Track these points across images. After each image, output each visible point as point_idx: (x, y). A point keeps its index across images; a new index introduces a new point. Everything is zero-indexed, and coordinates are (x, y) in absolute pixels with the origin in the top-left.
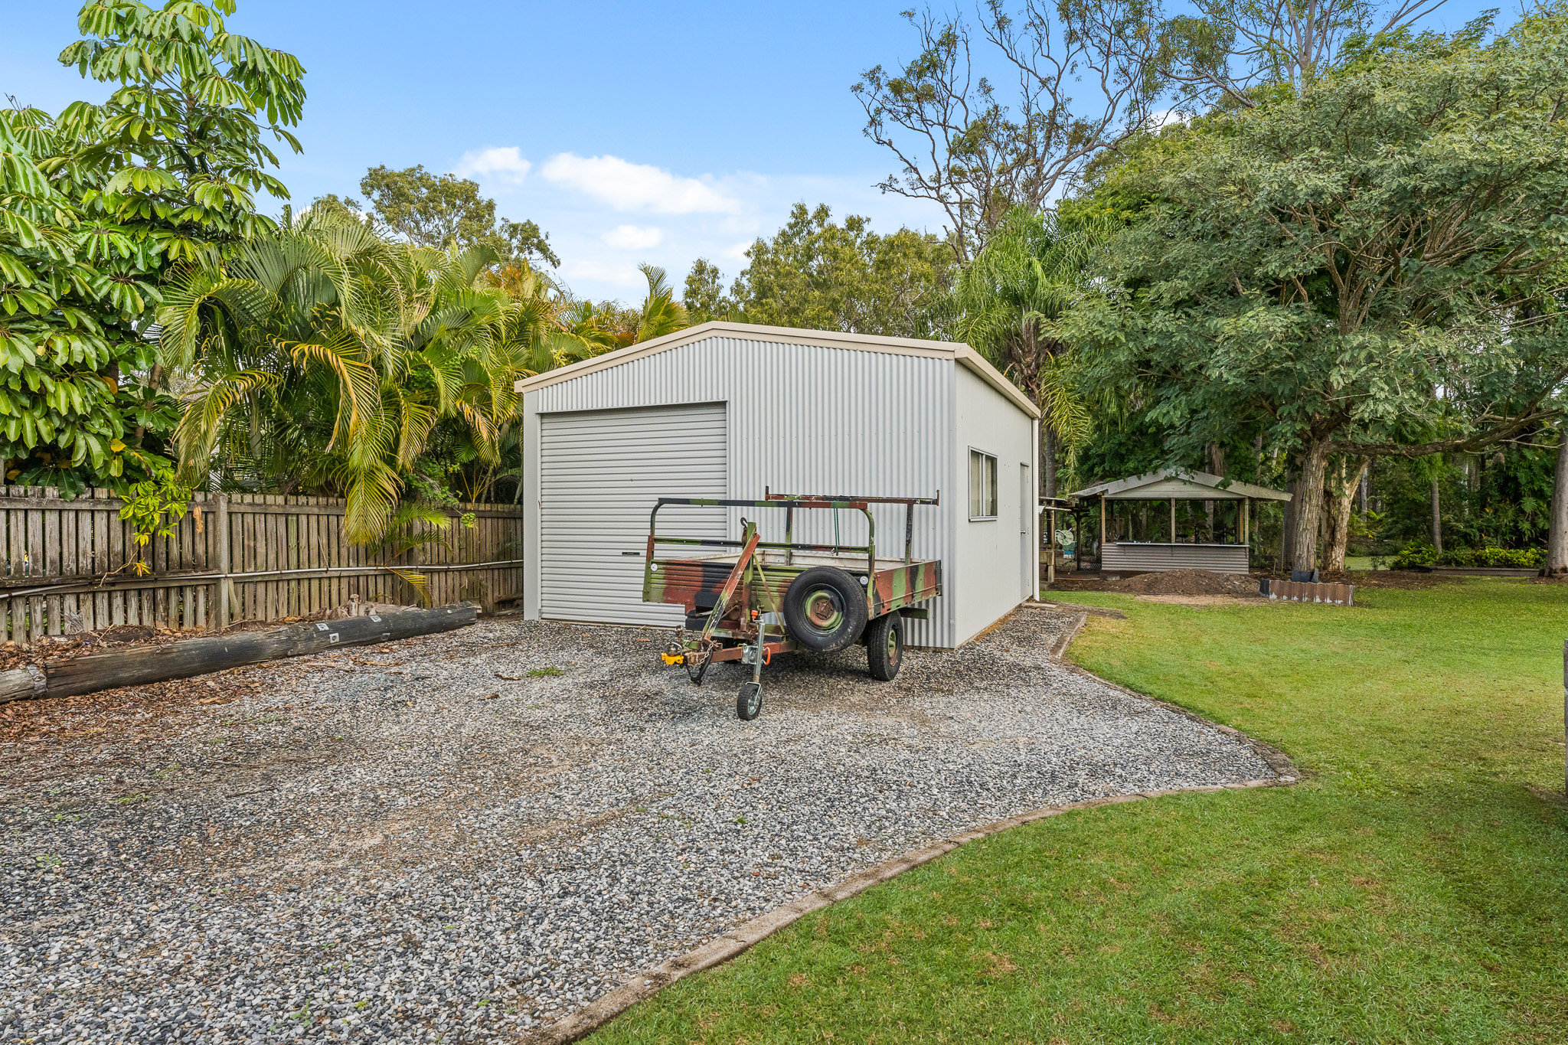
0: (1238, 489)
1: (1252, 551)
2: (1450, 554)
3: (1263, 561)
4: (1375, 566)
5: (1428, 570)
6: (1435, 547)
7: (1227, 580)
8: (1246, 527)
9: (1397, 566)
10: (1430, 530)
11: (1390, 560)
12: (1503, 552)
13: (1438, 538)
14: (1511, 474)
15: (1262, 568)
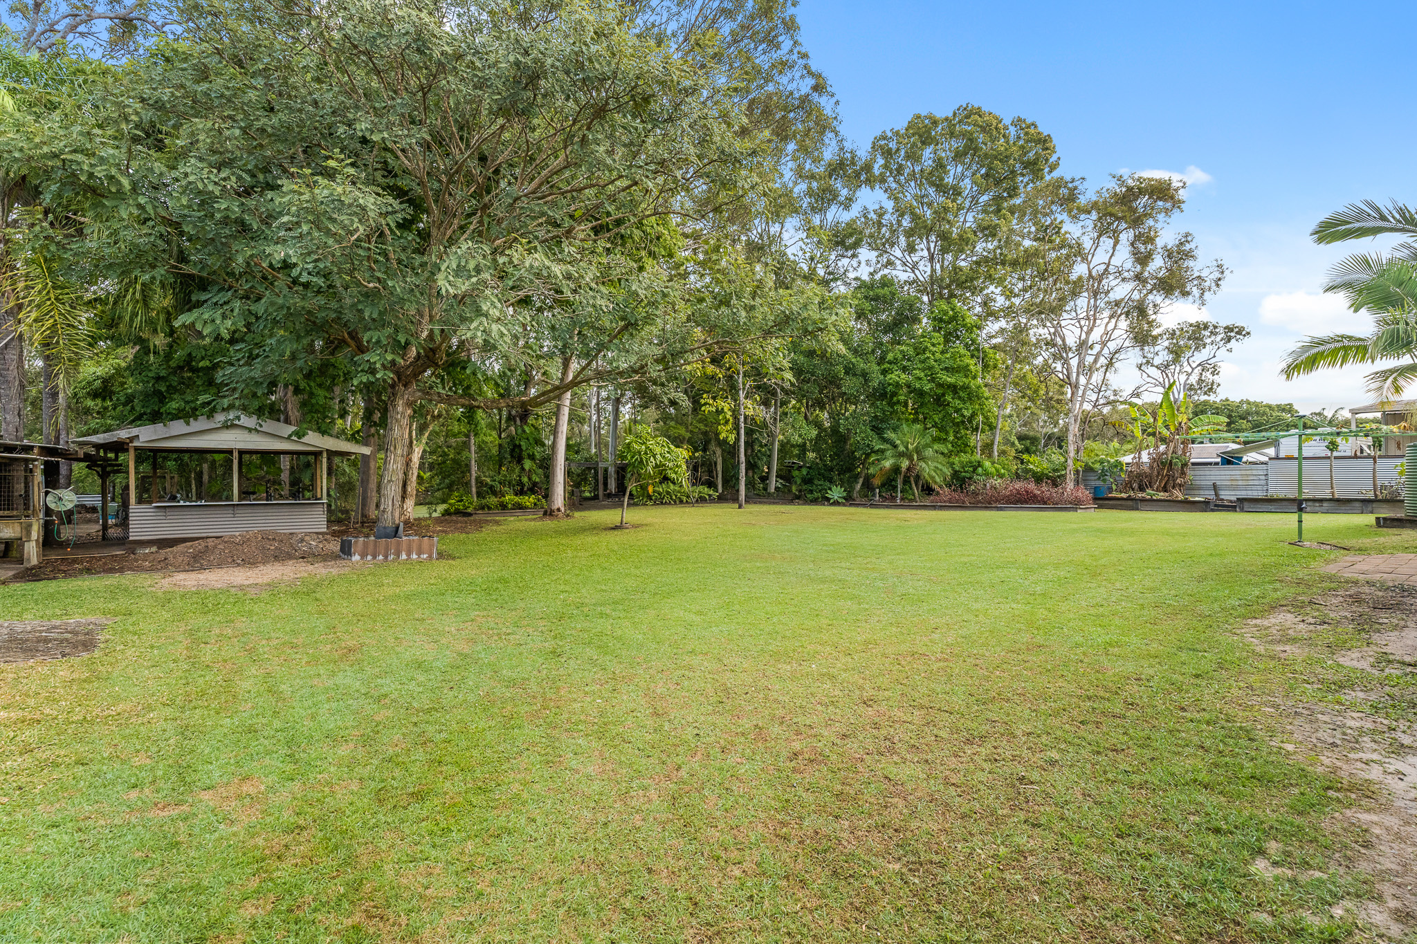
0: (314, 440)
1: (329, 506)
2: (483, 501)
3: (340, 515)
4: (430, 514)
5: (470, 515)
6: (472, 497)
7: (302, 540)
8: (323, 482)
9: (447, 513)
10: (468, 484)
11: (441, 508)
12: (517, 499)
13: (474, 490)
14: (517, 443)
15: (339, 521)
